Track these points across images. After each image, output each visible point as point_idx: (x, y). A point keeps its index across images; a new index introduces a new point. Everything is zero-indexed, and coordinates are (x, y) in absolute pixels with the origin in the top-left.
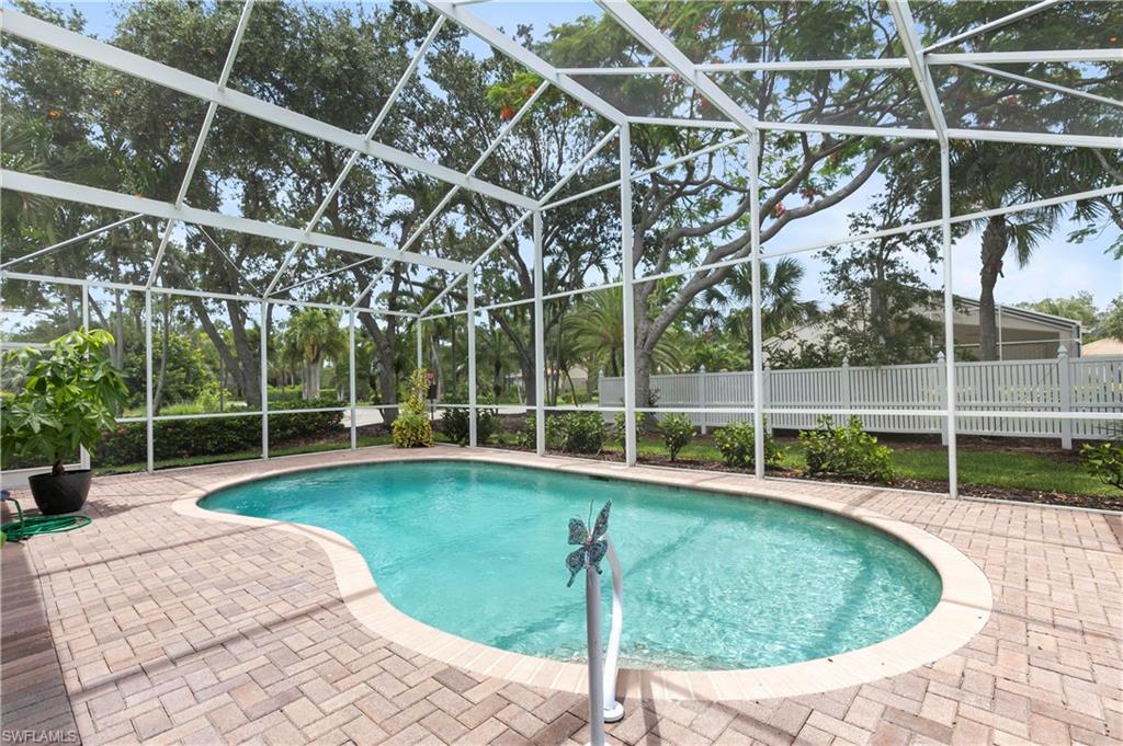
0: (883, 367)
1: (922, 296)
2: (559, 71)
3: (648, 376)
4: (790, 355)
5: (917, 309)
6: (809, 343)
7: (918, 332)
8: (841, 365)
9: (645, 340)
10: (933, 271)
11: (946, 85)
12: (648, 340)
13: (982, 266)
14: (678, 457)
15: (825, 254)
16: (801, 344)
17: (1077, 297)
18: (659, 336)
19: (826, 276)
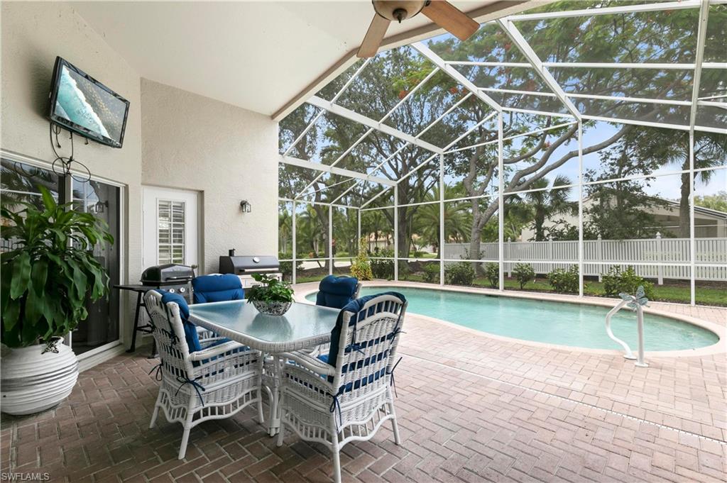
0: (624, 240)
1: (644, 200)
2: (447, 62)
3: (479, 243)
4: (561, 233)
5: (641, 208)
6: (572, 226)
7: (641, 221)
8: (596, 238)
9: (478, 223)
10: (648, 185)
11: (656, 77)
12: (481, 223)
13: (682, 184)
14: (525, 287)
15: (586, 175)
16: (567, 226)
17: (718, 195)
18: (487, 220)
19: (586, 188)
